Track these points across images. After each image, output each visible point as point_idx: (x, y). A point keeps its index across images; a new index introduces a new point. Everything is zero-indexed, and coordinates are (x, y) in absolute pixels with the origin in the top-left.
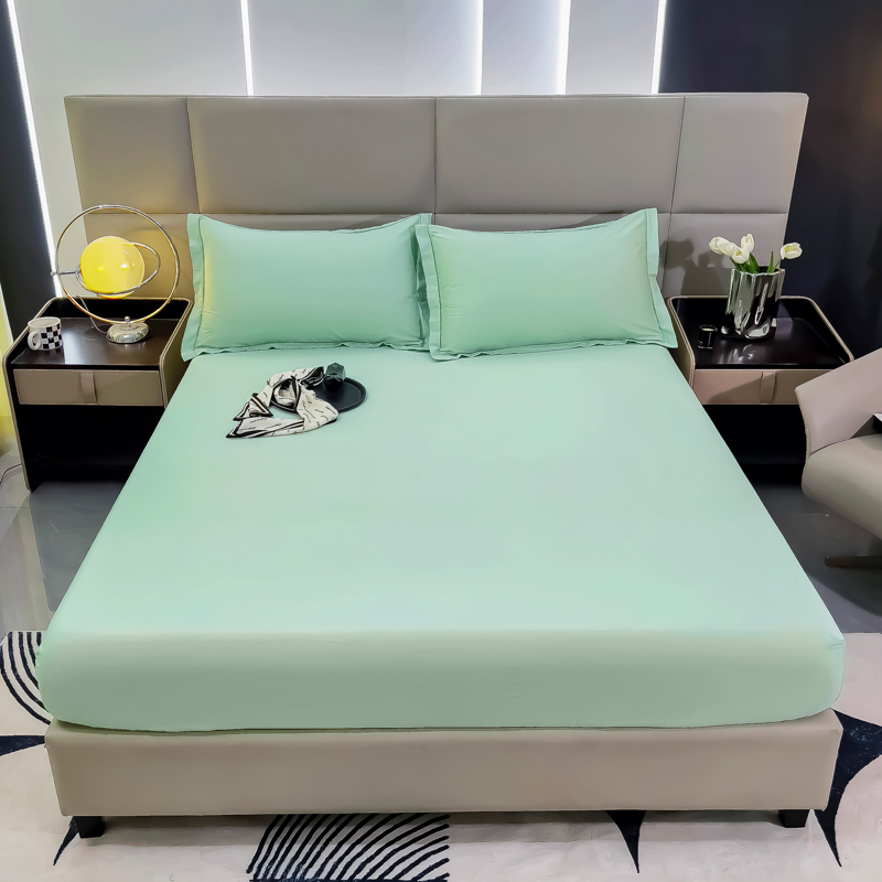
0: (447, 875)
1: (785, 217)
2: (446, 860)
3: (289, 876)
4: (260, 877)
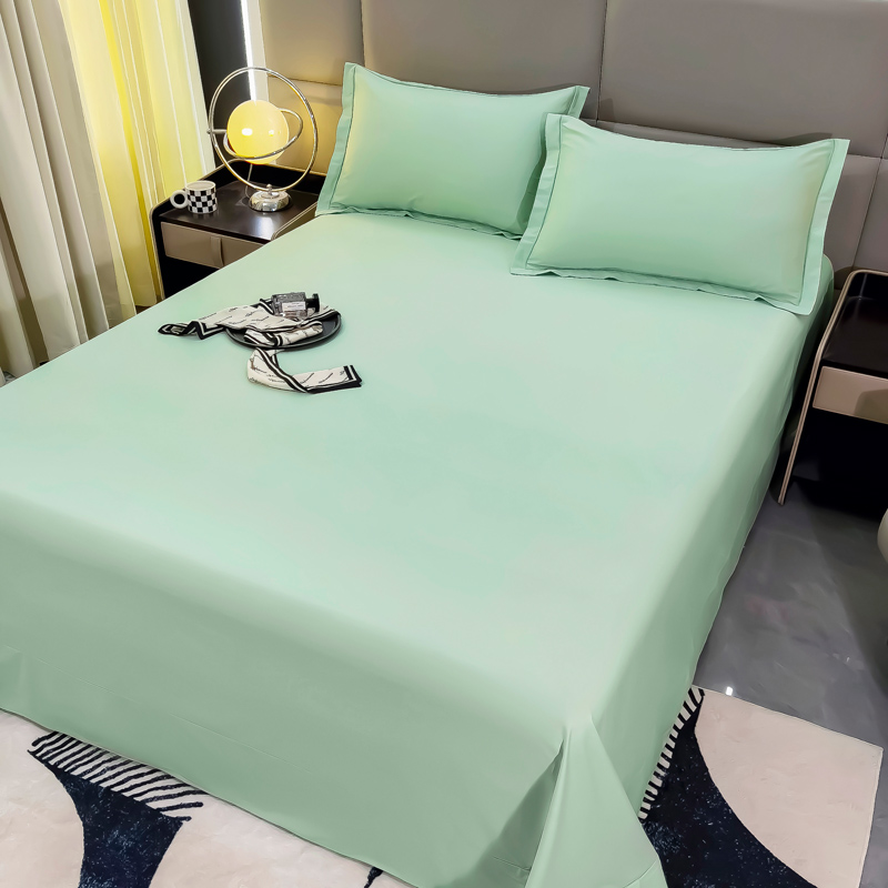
0: (189, 819)
2: (200, 805)
3: (61, 766)
4: (38, 755)
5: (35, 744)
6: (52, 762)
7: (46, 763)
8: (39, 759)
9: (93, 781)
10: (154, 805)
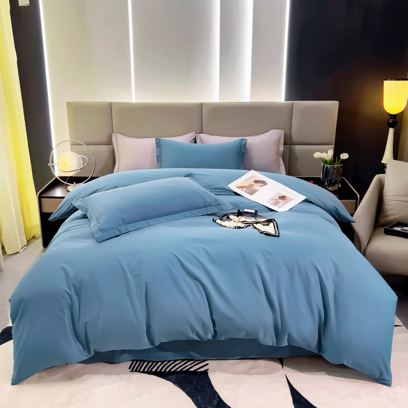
0: (208, 369)
1: (334, 146)
2: (208, 364)
3: (146, 370)
4: (134, 370)
5: (130, 368)
6: (141, 370)
7: (139, 371)
8: (136, 371)
9: (163, 370)
10: (192, 370)
